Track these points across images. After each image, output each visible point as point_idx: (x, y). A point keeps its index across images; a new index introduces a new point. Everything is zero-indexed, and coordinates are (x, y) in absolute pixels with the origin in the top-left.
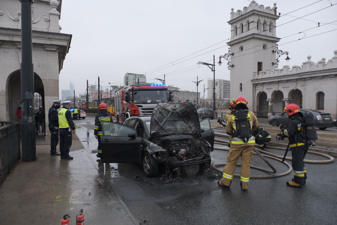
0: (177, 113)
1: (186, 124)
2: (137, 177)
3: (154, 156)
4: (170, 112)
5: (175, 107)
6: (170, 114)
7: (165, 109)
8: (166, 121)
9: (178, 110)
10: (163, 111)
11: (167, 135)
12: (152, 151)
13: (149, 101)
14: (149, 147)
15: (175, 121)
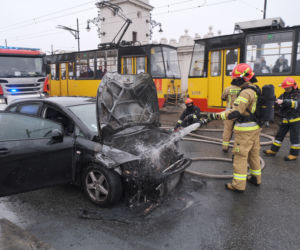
0: (131, 91)
1: (141, 109)
2: (85, 212)
3: (117, 170)
4: (121, 89)
5: (128, 80)
6: (122, 92)
7: (115, 85)
8: (117, 105)
9: (133, 86)
10: (112, 88)
11: (122, 129)
12: (113, 163)
13: (17, 74)
14: (103, 155)
15: (127, 104)
